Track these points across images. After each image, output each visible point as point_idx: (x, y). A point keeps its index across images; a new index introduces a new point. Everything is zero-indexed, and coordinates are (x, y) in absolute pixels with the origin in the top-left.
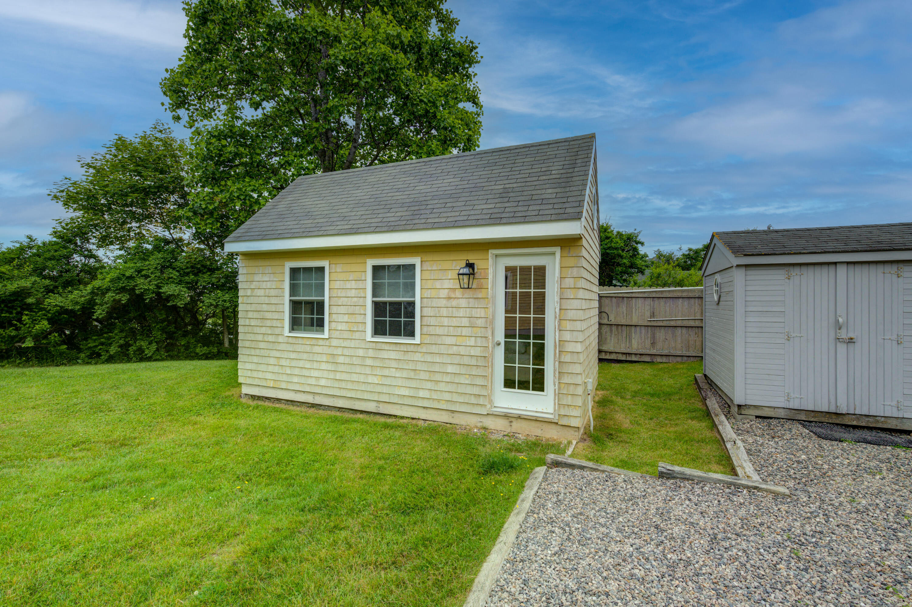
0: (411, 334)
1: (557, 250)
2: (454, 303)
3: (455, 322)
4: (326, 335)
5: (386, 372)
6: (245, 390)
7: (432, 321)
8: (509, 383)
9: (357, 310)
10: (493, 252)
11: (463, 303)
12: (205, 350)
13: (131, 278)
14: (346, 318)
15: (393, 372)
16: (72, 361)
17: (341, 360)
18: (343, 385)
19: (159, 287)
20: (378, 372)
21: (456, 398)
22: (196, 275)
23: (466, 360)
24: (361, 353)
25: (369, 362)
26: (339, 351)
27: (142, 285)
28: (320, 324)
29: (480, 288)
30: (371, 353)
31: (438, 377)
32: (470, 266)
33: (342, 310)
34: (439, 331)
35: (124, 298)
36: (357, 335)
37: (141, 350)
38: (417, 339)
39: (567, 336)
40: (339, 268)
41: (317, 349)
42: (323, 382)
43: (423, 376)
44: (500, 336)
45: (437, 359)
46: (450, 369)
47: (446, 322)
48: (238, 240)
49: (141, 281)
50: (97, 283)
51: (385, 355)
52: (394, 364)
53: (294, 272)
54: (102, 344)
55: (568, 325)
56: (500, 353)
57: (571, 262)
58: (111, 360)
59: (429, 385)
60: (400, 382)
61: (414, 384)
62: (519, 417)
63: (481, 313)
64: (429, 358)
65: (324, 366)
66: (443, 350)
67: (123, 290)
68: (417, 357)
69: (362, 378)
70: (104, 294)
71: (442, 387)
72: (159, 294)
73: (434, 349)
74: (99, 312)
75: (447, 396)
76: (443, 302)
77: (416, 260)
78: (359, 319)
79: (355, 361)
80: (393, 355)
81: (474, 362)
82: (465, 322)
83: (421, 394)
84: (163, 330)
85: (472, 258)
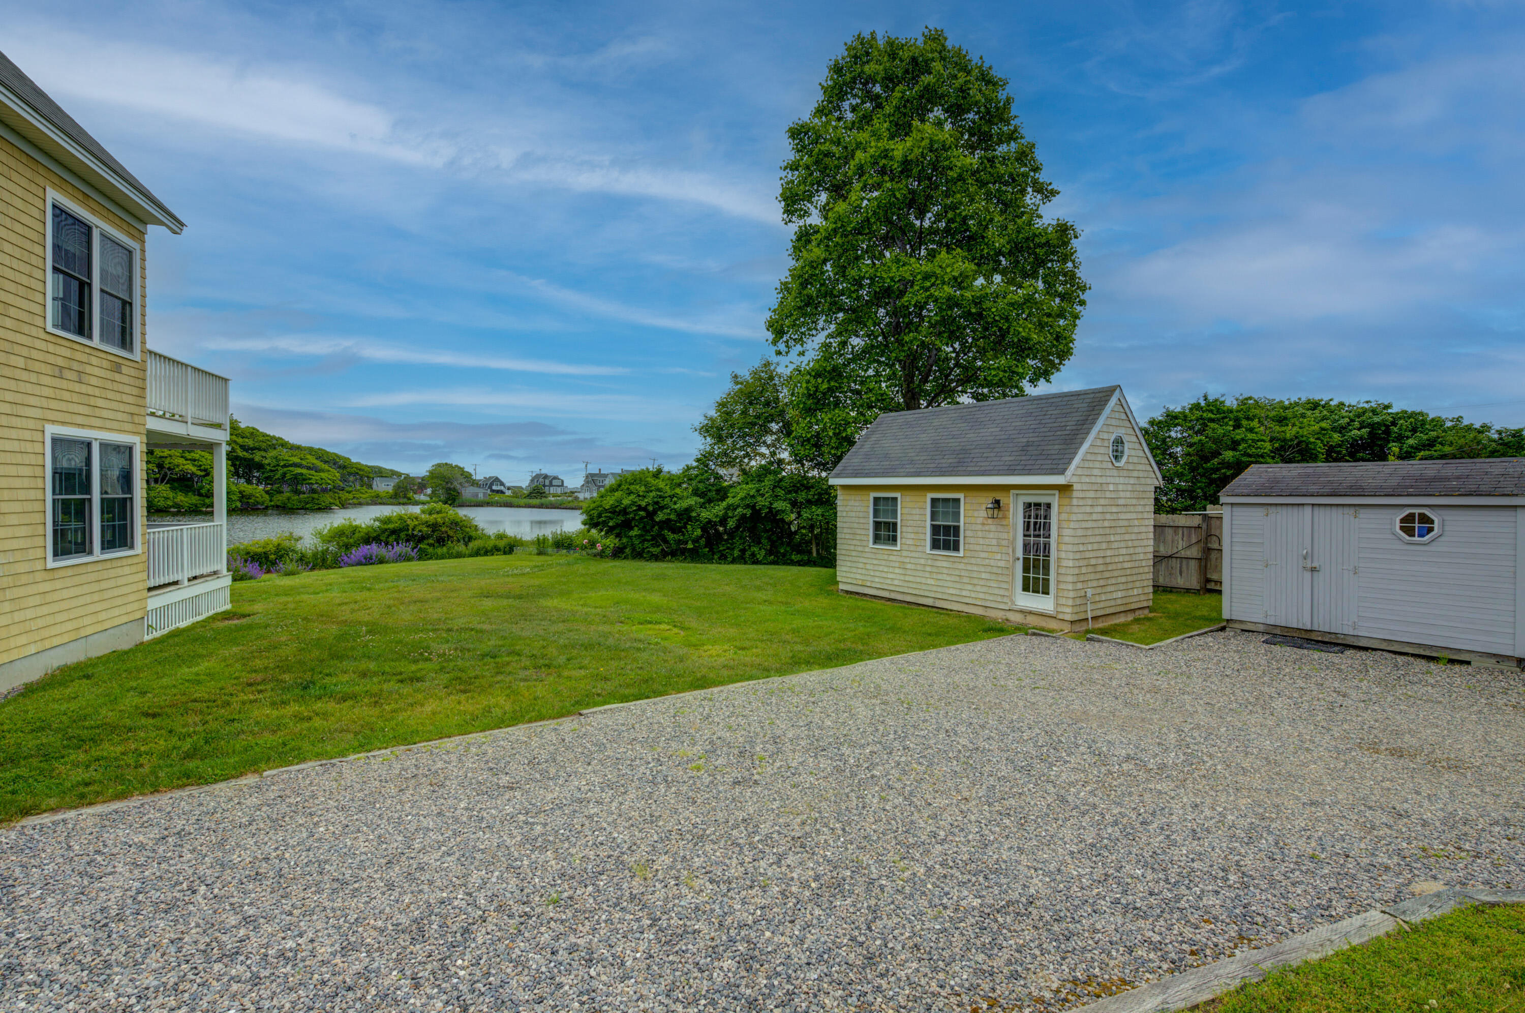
0: (956, 548)
1: (1057, 492)
2: (987, 528)
3: (987, 542)
4: (898, 548)
5: (940, 577)
6: (841, 587)
7: (972, 540)
8: (1026, 588)
9: (920, 530)
10: (1012, 492)
11: (993, 528)
12: (799, 557)
13: (753, 496)
14: (912, 536)
15: (945, 577)
16: (710, 561)
17: (909, 566)
18: (911, 585)
19: (771, 504)
20: (935, 576)
21: (987, 597)
22: (796, 492)
23: (995, 570)
24: (922, 561)
25: (928, 569)
26: (908, 560)
27: (761, 502)
28: (895, 539)
29: (1005, 517)
30: (930, 562)
31: (975, 581)
32: (997, 502)
33: (910, 530)
34: (978, 548)
35: (748, 512)
36: (920, 549)
37: (753, 555)
38: (961, 554)
39: (1063, 555)
40: (908, 499)
41: (892, 558)
42: (896, 582)
43: (965, 580)
44: (1020, 553)
45: (975, 568)
46: (984, 576)
47: (981, 541)
48: (838, 476)
49: (759, 499)
50: (730, 501)
51: (939, 564)
52: (945, 571)
53: (877, 500)
54: (728, 548)
55: (1063, 547)
56: (1020, 565)
57: (1066, 501)
58: (733, 561)
59: (970, 587)
60: (949, 584)
61: (959, 586)
62: (1030, 613)
63: (1005, 536)
64: (969, 568)
65: (897, 571)
66: (979, 561)
67: (748, 506)
68: (961, 566)
69: (923, 581)
70: (735, 509)
71: (978, 588)
72: (770, 508)
73: (973, 561)
74: (731, 524)
75: (981, 596)
76: (979, 527)
77: (960, 495)
78: (922, 536)
79: (919, 567)
80: (945, 564)
81: (1000, 571)
82: (994, 542)
83: (964, 593)
84: (769, 538)
85: (998, 496)
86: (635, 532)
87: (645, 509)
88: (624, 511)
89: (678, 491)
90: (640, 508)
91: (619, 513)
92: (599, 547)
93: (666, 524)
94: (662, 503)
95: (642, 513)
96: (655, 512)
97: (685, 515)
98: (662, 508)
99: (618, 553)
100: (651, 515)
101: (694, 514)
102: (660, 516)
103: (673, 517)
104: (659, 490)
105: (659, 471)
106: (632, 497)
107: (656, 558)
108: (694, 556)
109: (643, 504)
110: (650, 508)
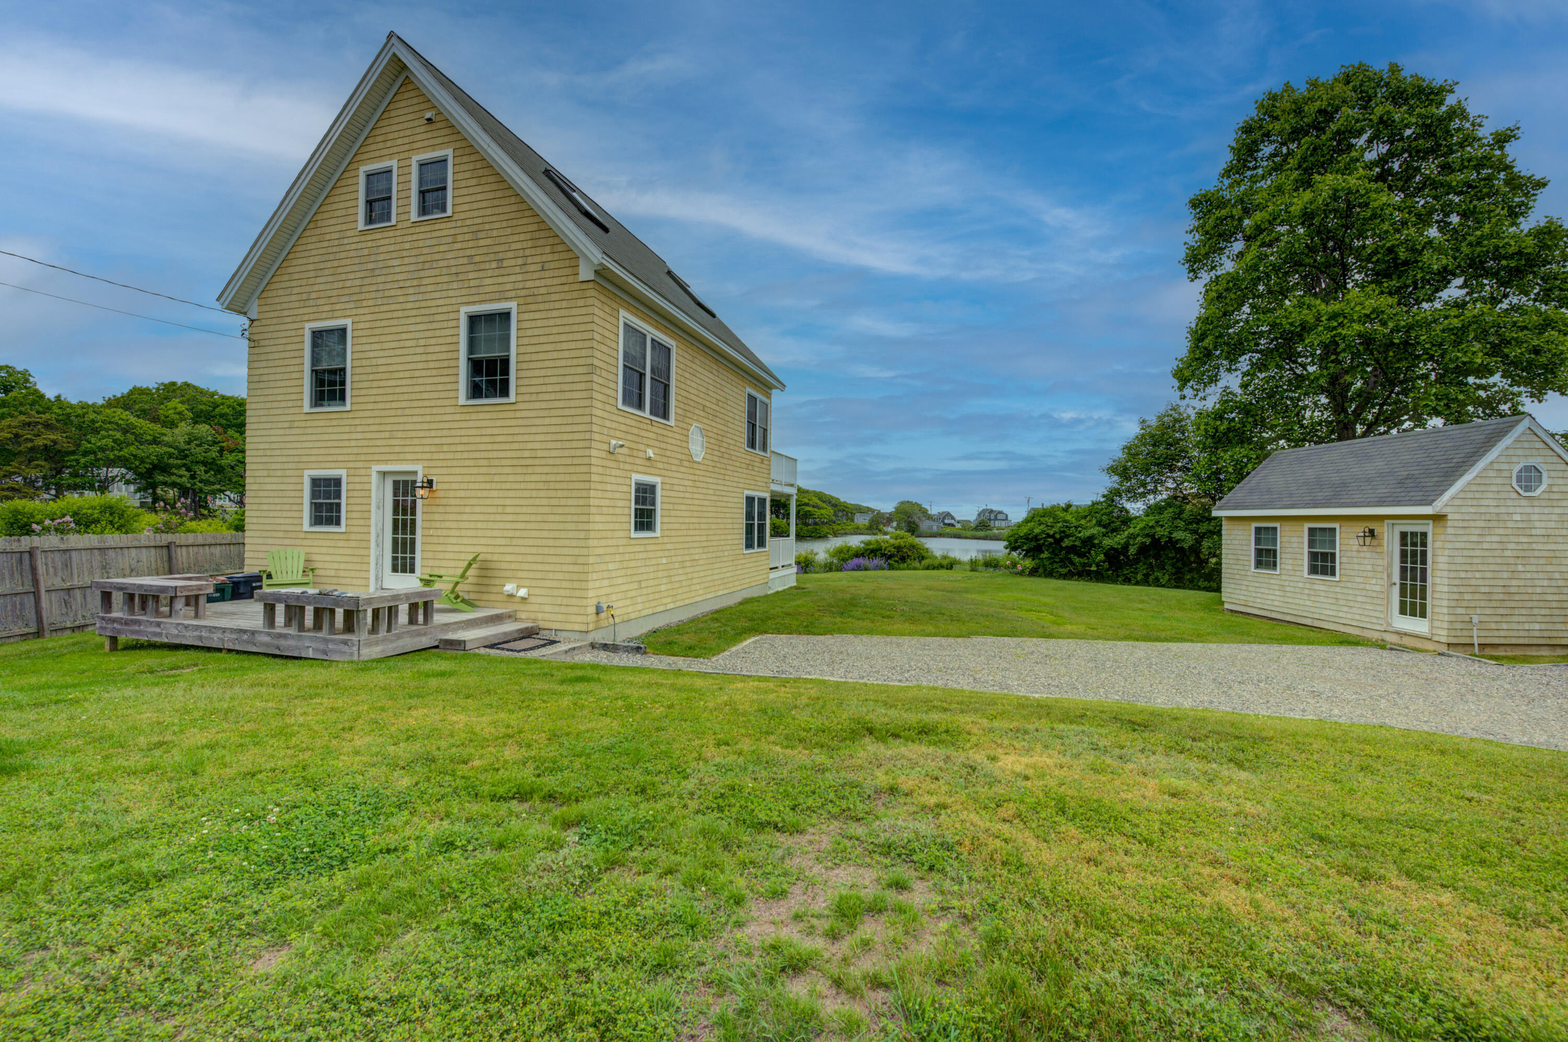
0: (1333, 574)
1: (1431, 522)
2: (1362, 555)
3: (1362, 567)
4: (1278, 573)
5: (1317, 599)
6: (1226, 606)
7: (1347, 566)
8: (1403, 611)
9: (1298, 556)
10: (1386, 521)
11: (1368, 555)
12: (1206, 584)
13: (1152, 527)
14: (1291, 562)
15: (1322, 599)
16: (1115, 582)
17: (1288, 589)
19: (1170, 533)
20: (1313, 598)
21: (1363, 618)
22: (1197, 523)
23: (1370, 594)
24: (1301, 585)
25: (1306, 591)
26: (1287, 583)
27: (1159, 532)
28: (1275, 565)
29: (1379, 545)
30: (1307, 586)
31: (1351, 604)
32: (1371, 531)
33: (1288, 556)
34: (1352, 573)
35: (1148, 541)
36: (1298, 573)
37: (1157, 579)
38: (1337, 578)
39: (1438, 581)
40: (1287, 528)
41: (1272, 581)
42: (1276, 603)
43: (1341, 602)
44: (1396, 578)
45: (1351, 592)
46: (1359, 599)
47: (1356, 567)
48: (1220, 508)
49: (1158, 529)
50: (1131, 530)
51: (1316, 587)
52: (1323, 594)
53: (1258, 530)
54: (1132, 572)
55: (1438, 574)
56: (1396, 590)
57: (1439, 530)
58: (1137, 583)
59: (1345, 609)
60: (1328, 606)
61: (1335, 607)
62: (1406, 634)
63: (1380, 562)
64: (1345, 591)
65: (1277, 593)
66: (1355, 585)
67: (1147, 535)
68: (1338, 590)
69: (1302, 602)
70: (1135, 538)
71: (1354, 610)
72: (1170, 538)
73: (1349, 585)
74: (1132, 550)
75: (1357, 617)
76: (1355, 554)
77: (1336, 525)
78: (1300, 562)
79: (1297, 590)
80: (1322, 588)
81: (1375, 595)
82: (1369, 568)
83: (1341, 614)
84: (1173, 565)
85: (1372, 525)
86: (1045, 555)
87: (1053, 536)
88: (1036, 538)
89: (1083, 522)
90: (1048, 536)
91: (1032, 540)
92: (1020, 568)
93: (1072, 549)
94: (1068, 532)
95: (1050, 540)
96: (1062, 539)
97: (1089, 542)
98: (1068, 536)
99: (1033, 572)
100: (1058, 541)
101: (1096, 542)
102: (1066, 543)
103: (1077, 543)
104: (1066, 521)
105: (1069, 506)
106: (1042, 527)
107: (1064, 577)
108: (1099, 577)
109: (1051, 532)
110: (1058, 536)
